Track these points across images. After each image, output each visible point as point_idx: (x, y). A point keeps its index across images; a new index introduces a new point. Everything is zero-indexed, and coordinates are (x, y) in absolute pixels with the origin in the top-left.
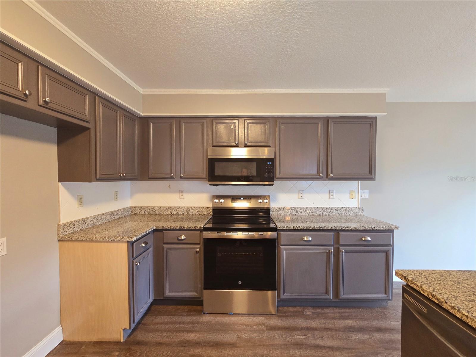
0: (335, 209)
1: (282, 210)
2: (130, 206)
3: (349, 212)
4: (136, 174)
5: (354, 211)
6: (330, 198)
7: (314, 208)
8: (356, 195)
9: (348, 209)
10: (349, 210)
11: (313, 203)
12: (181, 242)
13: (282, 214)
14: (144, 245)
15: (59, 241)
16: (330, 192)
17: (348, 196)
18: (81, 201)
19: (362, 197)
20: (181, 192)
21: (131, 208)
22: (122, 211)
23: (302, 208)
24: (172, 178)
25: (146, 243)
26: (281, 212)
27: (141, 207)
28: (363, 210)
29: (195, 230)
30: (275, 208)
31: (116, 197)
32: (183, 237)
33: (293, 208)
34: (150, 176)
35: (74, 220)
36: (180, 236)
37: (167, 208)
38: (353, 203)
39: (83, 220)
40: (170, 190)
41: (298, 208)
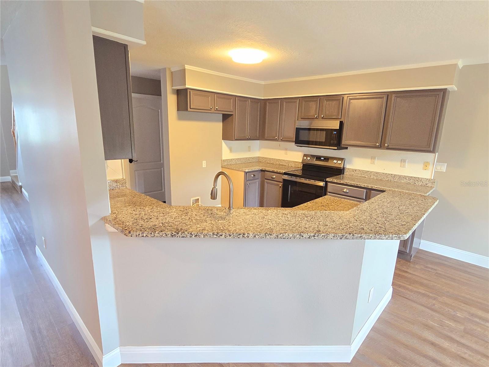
0: (404, 177)
1: (354, 171)
2: (258, 156)
3: (418, 182)
4: (258, 136)
5: (424, 182)
6: (402, 166)
7: (383, 173)
8: (431, 167)
9: (418, 179)
10: (419, 181)
11: (384, 169)
12: (273, 179)
13: (354, 175)
14: (253, 176)
15: (222, 167)
16: (403, 161)
17: (421, 166)
18: (231, 150)
19: (437, 170)
20: (286, 149)
21: (258, 157)
22: (253, 158)
23: (371, 172)
24: (276, 140)
25: (254, 176)
26: (353, 173)
27: (263, 157)
28: (434, 182)
29: (280, 173)
30: (349, 169)
31: (249, 149)
32: (274, 177)
33: (364, 171)
34: (266, 138)
35: (228, 159)
36: (273, 176)
37: (277, 160)
38: (427, 174)
39: (231, 159)
40: (279, 148)
41: (368, 171)
